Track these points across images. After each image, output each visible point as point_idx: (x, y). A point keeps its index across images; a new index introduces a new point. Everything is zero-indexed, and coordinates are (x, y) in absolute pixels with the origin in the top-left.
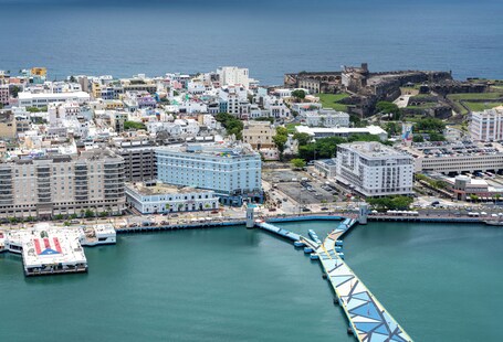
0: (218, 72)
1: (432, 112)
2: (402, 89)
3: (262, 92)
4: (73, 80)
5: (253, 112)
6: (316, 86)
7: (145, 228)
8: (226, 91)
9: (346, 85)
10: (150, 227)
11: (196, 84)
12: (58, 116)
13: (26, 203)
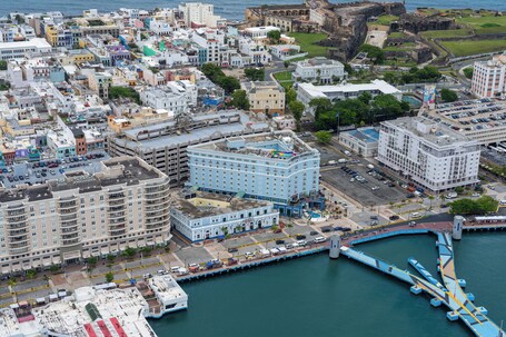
0: (181, 8)
1: (415, 55)
2: (368, 24)
3: (233, 32)
4: (20, 20)
5: (234, 59)
6: (287, 23)
7: (211, 272)
8: (203, 35)
9: (321, 23)
10: (216, 271)
11: (159, 23)
12: (24, 78)
13: (46, 248)
